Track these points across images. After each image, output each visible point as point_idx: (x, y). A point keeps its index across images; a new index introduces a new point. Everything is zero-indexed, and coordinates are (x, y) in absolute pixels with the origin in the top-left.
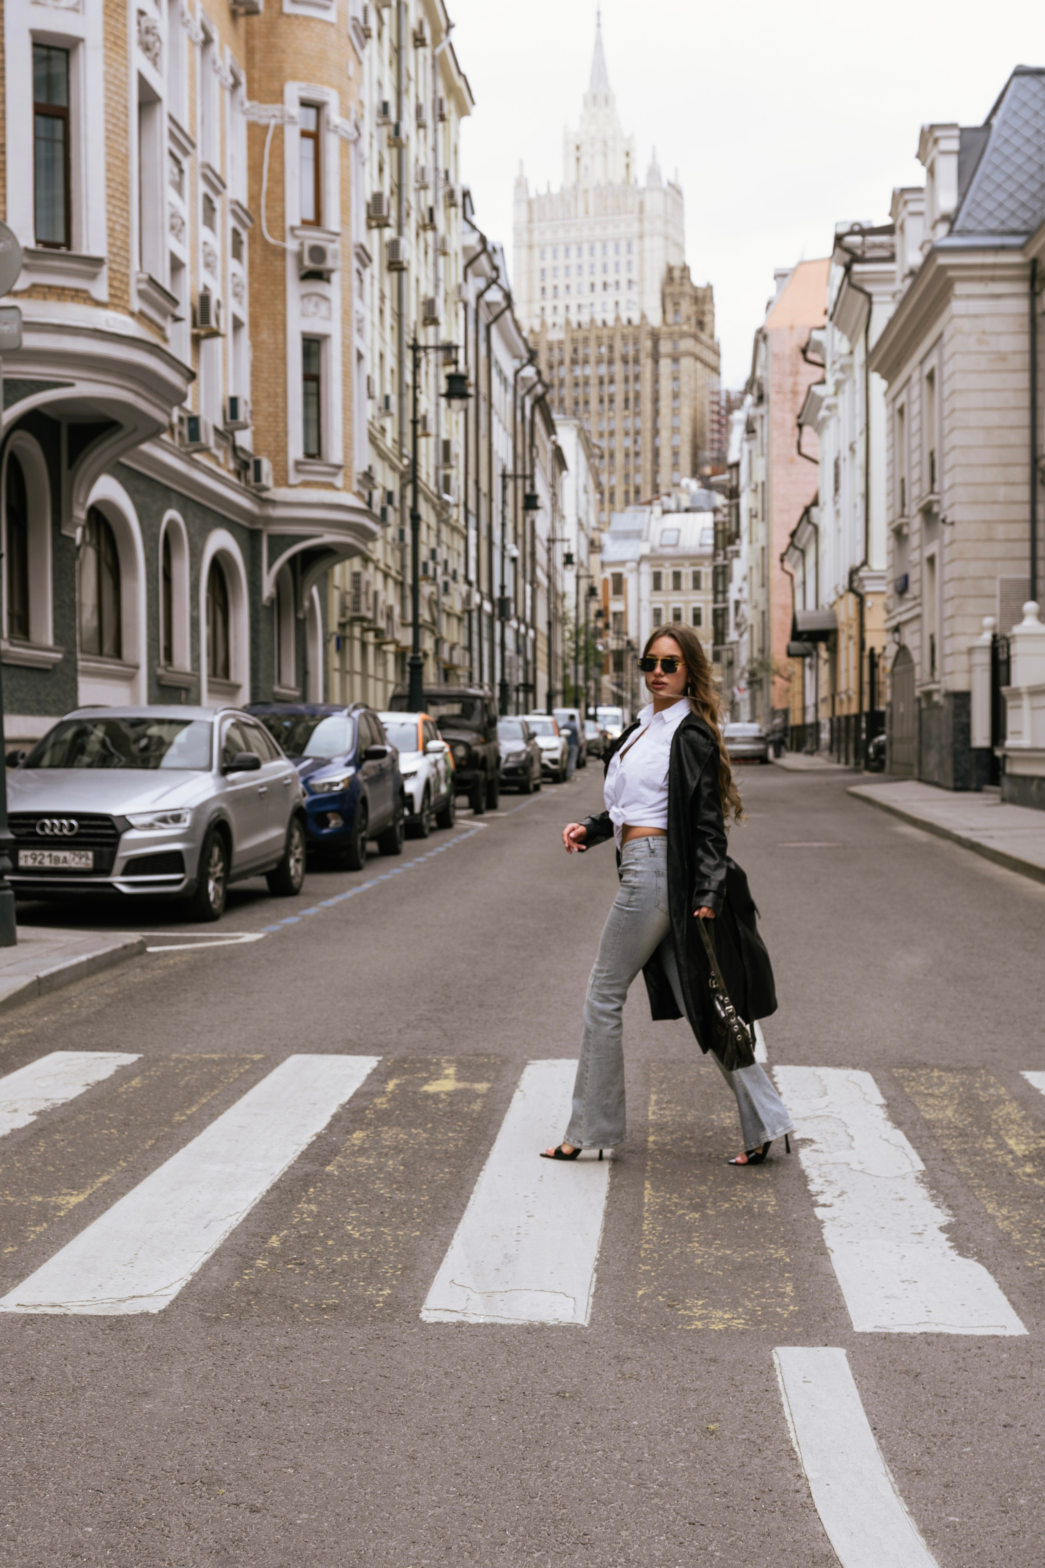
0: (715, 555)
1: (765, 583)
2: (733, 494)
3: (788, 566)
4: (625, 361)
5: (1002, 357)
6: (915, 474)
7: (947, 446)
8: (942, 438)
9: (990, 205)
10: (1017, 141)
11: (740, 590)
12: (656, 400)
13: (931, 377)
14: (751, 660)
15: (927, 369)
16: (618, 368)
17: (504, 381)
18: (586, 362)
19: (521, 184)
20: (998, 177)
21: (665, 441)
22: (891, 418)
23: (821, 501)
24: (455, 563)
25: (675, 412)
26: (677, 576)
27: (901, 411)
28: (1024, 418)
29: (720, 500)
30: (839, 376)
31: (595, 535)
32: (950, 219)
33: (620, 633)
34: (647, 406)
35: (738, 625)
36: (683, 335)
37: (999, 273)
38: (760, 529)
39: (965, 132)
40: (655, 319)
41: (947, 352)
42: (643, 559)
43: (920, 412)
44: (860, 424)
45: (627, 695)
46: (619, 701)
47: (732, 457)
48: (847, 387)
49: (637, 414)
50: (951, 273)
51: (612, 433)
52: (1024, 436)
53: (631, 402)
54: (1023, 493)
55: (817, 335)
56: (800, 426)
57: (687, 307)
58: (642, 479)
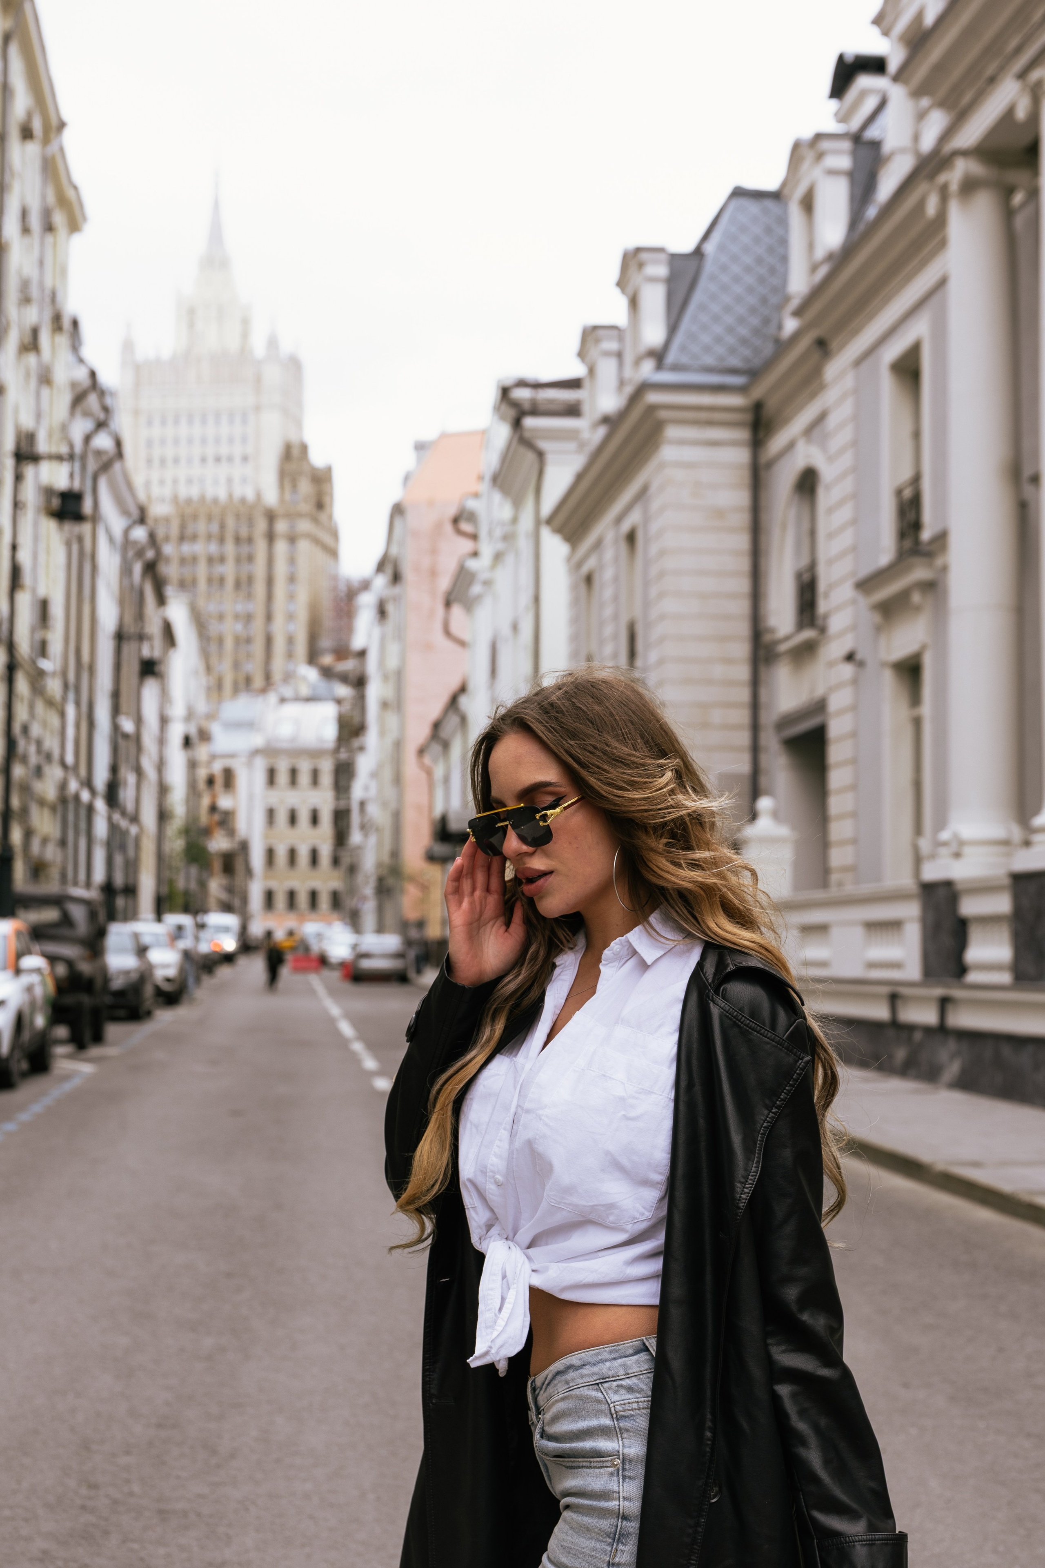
0: (337, 750)
1: (398, 780)
2: (360, 683)
3: (427, 760)
4: (238, 540)
5: (719, 513)
6: (608, 649)
7: (654, 613)
8: (647, 604)
9: (706, 338)
10: (736, 269)
11: (366, 788)
12: (270, 582)
13: (631, 538)
14: (379, 865)
15: (625, 527)
16: (230, 549)
17: (111, 540)
18: (194, 538)
19: (128, 346)
20: (715, 308)
21: (279, 628)
22: (574, 588)
23: (471, 686)
24: (51, 743)
25: (291, 597)
26: (294, 773)
27: (589, 579)
28: (743, 585)
29: (343, 691)
30: (500, 546)
31: (204, 724)
32: (658, 356)
33: (231, 832)
34: (260, 588)
35: (363, 827)
36: (300, 515)
37: (718, 416)
38: (392, 720)
39: (675, 259)
40: (271, 497)
41: (655, 505)
42: (256, 752)
43: (616, 579)
44: (526, 598)
45: (237, 902)
46: (227, 908)
47: (358, 642)
48: (509, 559)
49: (249, 596)
50: (663, 414)
51: (221, 617)
52: (742, 607)
53: (243, 584)
54: (743, 672)
55: (472, 504)
56: (448, 604)
57: (305, 487)
58: (254, 668)
